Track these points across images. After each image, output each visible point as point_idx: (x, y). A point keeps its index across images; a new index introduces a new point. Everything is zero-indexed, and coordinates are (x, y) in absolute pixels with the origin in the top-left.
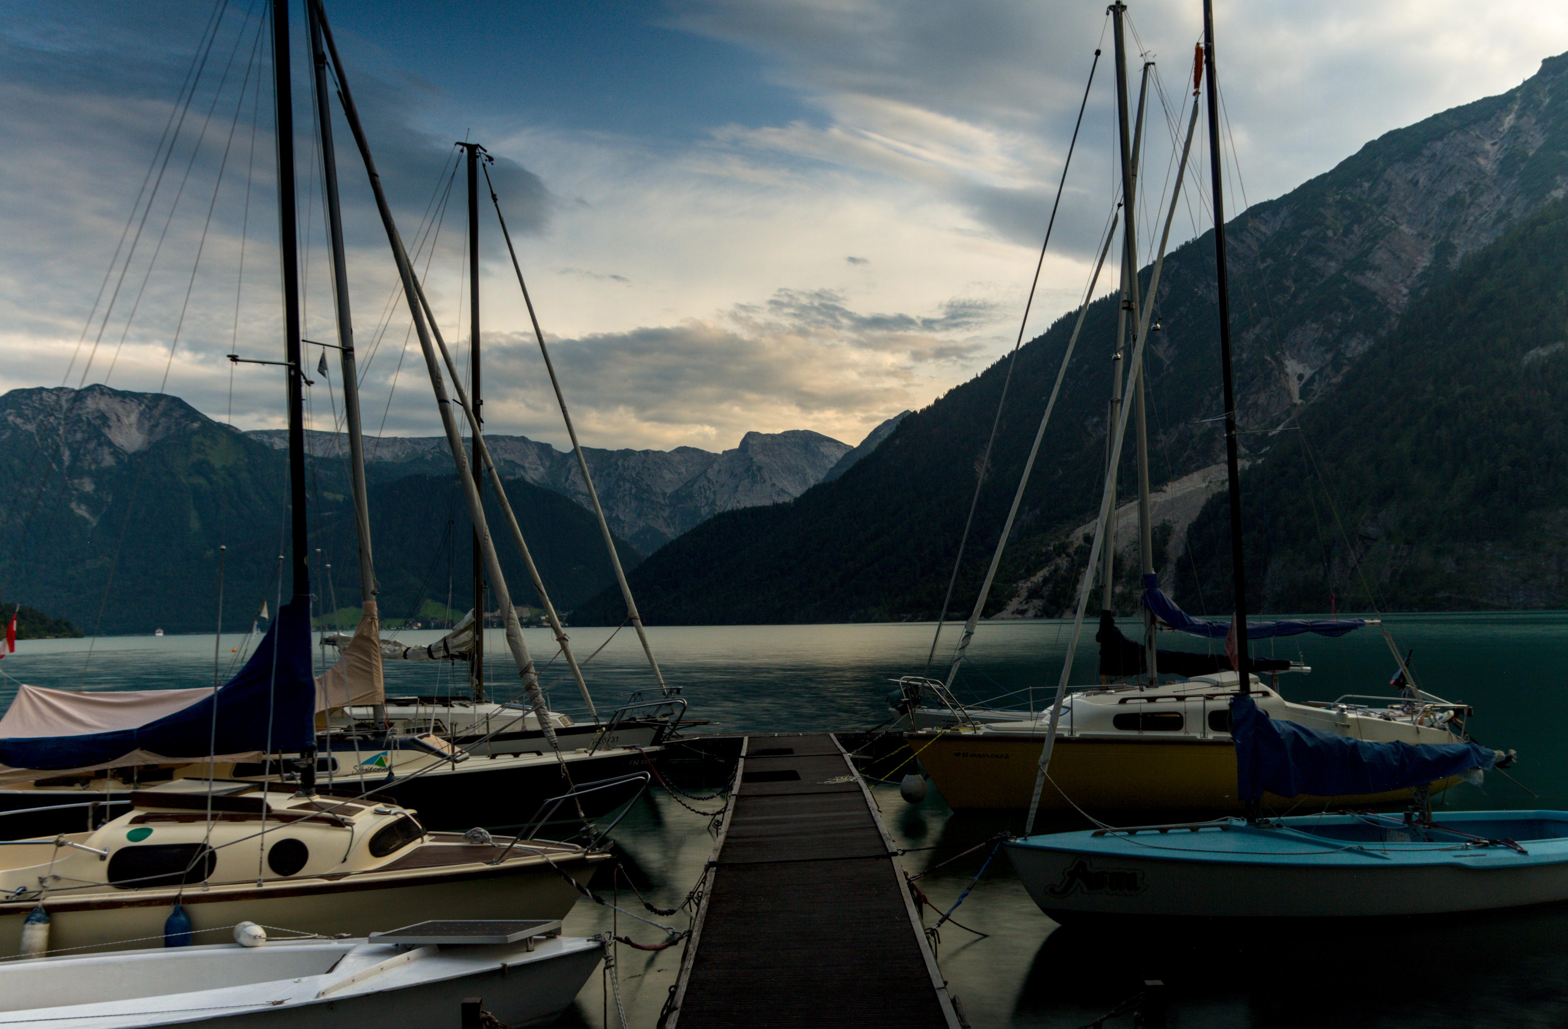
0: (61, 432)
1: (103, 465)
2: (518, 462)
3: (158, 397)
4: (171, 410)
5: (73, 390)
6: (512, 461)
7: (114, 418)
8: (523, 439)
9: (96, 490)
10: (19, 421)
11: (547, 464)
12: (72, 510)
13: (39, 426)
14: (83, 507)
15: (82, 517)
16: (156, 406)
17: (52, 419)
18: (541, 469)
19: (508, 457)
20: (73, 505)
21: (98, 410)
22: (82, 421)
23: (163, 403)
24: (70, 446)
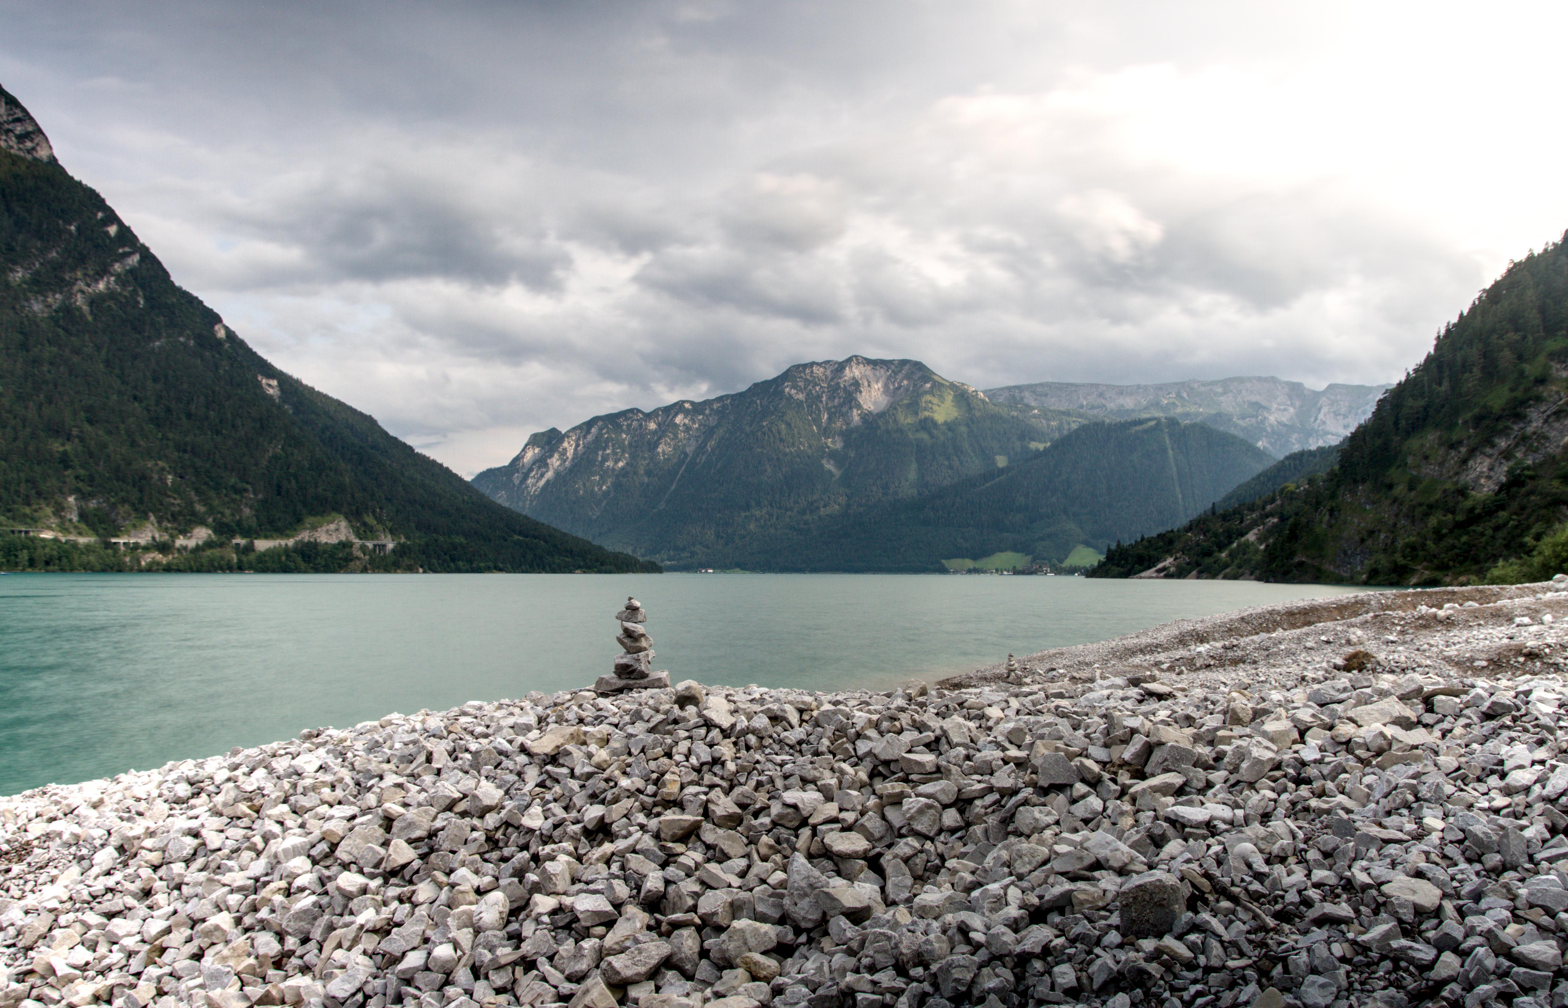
0: (824, 399)
1: (852, 425)
2: (1264, 403)
3: (904, 362)
4: (913, 373)
5: (837, 363)
6: (1256, 403)
7: (866, 384)
8: (1273, 380)
9: (845, 447)
10: (793, 392)
11: (1298, 403)
12: (822, 466)
13: (808, 395)
14: (832, 462)
15: (830, 471)
16: (900, 371)
17: (818, 388)
18: (1291, 410)
19: (1254, 398)
20: (824, 462)
21: (854, 378)
22: (840, 387)
23: (907, 367)
24: (828, 409)
